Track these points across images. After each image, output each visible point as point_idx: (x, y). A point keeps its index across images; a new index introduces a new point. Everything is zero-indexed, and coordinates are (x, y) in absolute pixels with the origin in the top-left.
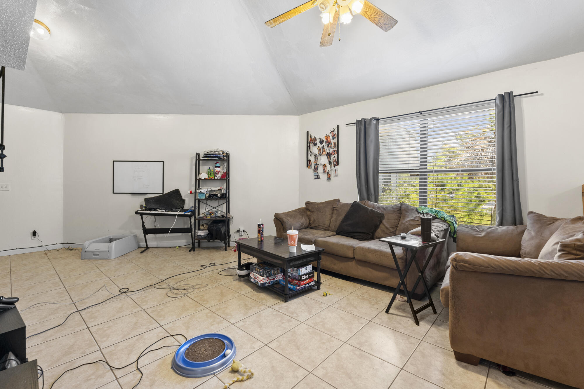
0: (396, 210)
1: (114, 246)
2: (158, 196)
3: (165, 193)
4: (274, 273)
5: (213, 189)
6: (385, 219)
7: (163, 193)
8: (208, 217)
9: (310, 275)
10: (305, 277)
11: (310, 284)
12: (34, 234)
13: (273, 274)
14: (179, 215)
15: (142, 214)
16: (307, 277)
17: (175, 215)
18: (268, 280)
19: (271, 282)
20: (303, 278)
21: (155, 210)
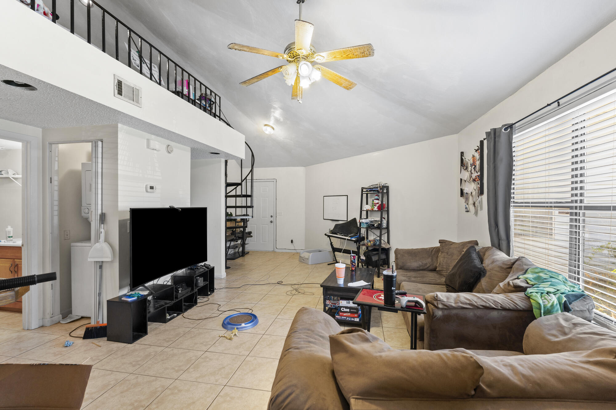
0: (505, 267)
1: (311, 255)
2: (343, 223)
3: (348, 221)
4: (334, 298)
5: (375, 219)
6: (486, 276)
7: (347, 221)
8: (369, 245)
9: (351, 310)
10: (345, 310)
11: (353, 319)
12: (292, 241)
13: (332, 299)
14: (348, 240)
15: (329, 236)
16: (348, 310)
17: (345, 239)
18: (329, 303)
19: (334, 306)
20: (343, 309)
21: (336, 234)
